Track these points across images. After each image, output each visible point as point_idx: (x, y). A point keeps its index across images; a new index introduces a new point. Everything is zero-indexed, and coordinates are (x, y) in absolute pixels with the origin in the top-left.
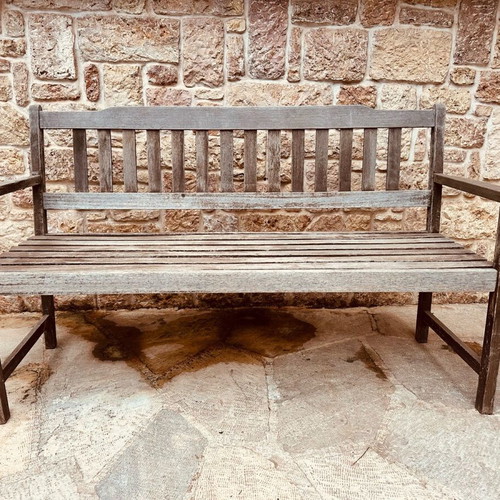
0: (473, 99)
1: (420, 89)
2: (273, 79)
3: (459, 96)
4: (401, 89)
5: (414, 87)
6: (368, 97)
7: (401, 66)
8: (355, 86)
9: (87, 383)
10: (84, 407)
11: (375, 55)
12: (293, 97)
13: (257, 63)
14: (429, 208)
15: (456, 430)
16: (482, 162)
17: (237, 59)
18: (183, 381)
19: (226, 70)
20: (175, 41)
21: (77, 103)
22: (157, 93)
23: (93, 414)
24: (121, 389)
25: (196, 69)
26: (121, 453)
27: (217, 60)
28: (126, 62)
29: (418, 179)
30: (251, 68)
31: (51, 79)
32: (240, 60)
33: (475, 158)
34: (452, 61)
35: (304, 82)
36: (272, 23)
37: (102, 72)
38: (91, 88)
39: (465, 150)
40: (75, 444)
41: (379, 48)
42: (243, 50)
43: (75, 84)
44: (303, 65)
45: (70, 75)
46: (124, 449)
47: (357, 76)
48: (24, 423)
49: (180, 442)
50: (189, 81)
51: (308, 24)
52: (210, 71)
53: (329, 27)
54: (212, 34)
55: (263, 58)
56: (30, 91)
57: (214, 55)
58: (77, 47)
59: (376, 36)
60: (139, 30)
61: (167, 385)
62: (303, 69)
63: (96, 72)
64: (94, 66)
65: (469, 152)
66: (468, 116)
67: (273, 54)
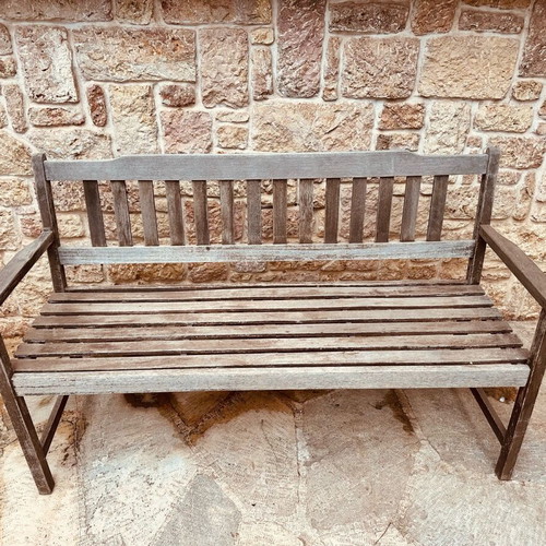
0: (536, 116)
1: (475, 105)
2: (306, 97)
3: (520, 114)
4: (454, 107)
5: (470, 103)
6: (415, 117)
7: (456, 81)
8: (401, 104)
9: (123, 439)
10: (123, 470)
11: (426, 68)
12: (329, 119)
13: (287, 81)
14: (471, 259)
15: (473, 502)
16: (537, 183)
17: (264, 77)
18: (215, 435)
19: (251, 89)
20: (190, 56)
21: (82, 128)
22: (172, 117)
23: (133, 480)
24: (156, 447)
25: (216, 88)
26: (162, 530)
27: (241, 78)
28: (134, 81)
29: (464, 203)
30: (280, 86)
31: (50, 103)
32: (268, 78)
33: (530, 180)
34: (517, 73)
35: (342, 101)
36: (306, 33)
37: (108, 94)
38: (96, 112)
39: (520, 172)
40: (119, 518)
41: (432, 60)
42: (270, 65)
43: (77, 107)
44: (341, 81)
45: (71, 98)
46: (165, 524)
47: (403, 93)
48: (69, 492)
49: (216, 516)
50: (209, 102)
51: (348, 33)
52: (233, 90)
53: (374, 36)
54: (234, 47)
55: (294, 75)
56: (27, 117)
57: (236, 73)
58: (76, 65)
59: (429, 46)
60: (147, 44)
61: (200, 442)
62: (340, 85)
63: (101, 94)
64: (97, 87)
65: (525, 173)
66: (528, 135)
67: (306, 70)
